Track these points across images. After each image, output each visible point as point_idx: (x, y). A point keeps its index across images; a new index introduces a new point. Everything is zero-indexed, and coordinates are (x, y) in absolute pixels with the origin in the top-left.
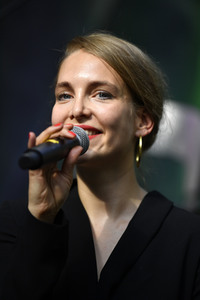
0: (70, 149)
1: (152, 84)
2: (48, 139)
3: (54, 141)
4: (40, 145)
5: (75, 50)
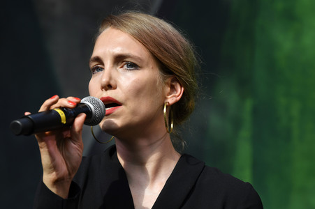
5: (106, 27)
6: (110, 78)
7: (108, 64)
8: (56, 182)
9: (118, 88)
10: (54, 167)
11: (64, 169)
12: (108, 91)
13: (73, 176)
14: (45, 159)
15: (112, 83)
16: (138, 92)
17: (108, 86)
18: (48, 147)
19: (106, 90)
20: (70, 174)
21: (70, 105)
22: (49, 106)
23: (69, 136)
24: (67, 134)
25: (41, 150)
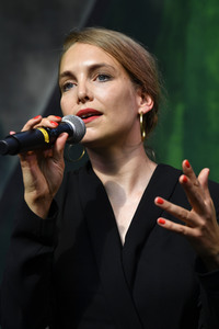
6: (87, 90)
7: (82, 77)
8: (37, 201)
9: (95, 100)
10: (36, 186)
11: (45, 187)
13: (54, 195)
14: (27, 177)
15: (89, 95)
17: (86, 99)
18: (30, 166)
19: (83, 103)
20: (51, 193)
21: (53, 125)
22: (32, 126)
23: (50, 155)
24: (48, 153)
25: (23, 169)
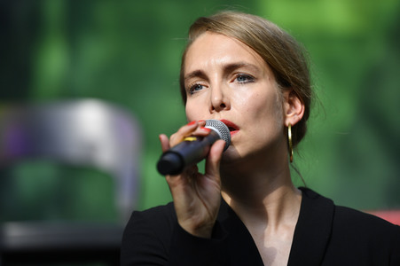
0: (211, 145)
1: (294, 61)
2: (185, 137)
3: (191, 139)
4: (175, 146)
9: (232, 108)
12: (221, 112)
16: (258, 112)
19: (218, 111)
